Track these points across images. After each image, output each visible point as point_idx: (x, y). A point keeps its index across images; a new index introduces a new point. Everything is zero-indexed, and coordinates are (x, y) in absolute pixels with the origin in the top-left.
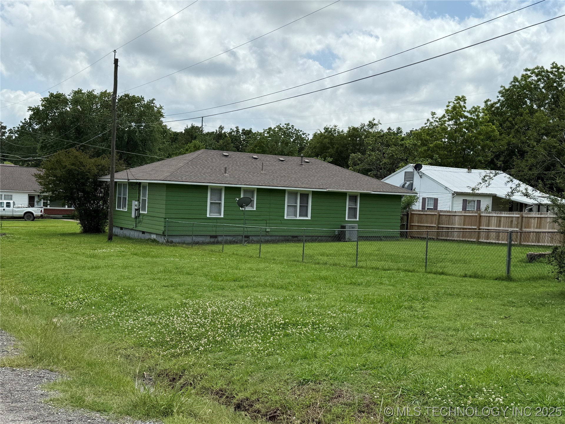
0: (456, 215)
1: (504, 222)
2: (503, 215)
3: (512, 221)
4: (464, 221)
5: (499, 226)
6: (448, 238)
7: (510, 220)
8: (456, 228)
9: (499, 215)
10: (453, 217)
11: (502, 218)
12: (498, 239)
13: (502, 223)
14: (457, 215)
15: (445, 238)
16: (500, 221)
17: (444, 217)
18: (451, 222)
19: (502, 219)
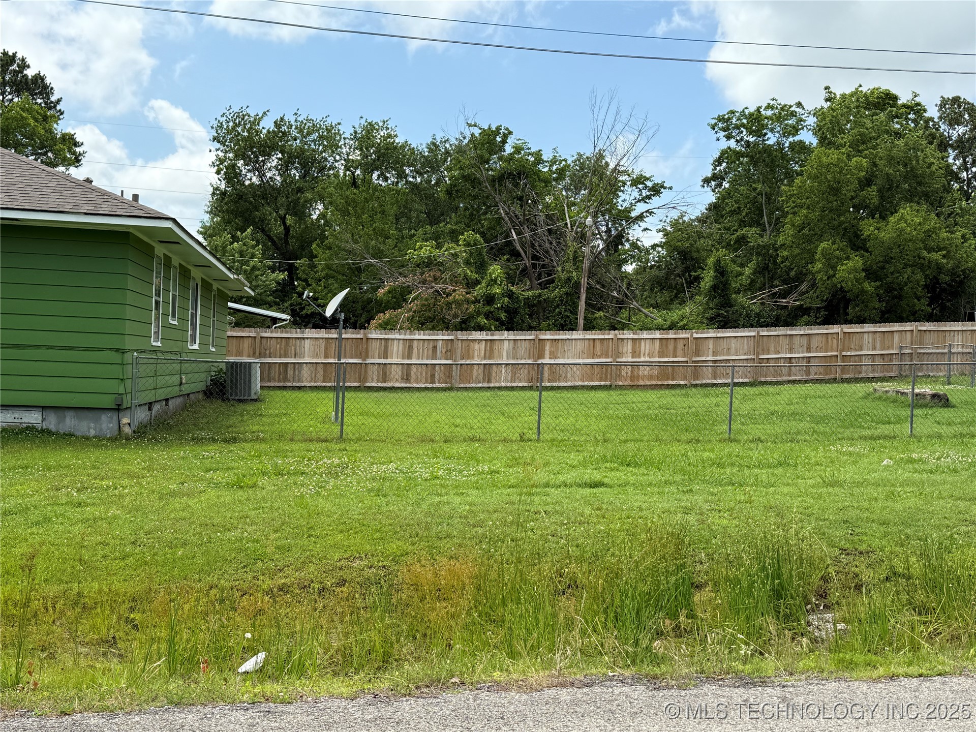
0: (304, 338)
1: (418, 350)
2: (417, 337)
3: (435, 347)
4: (326, 349)
5: (410, 357)
6: (288, 384)
7: (431, 346)
8: (306, 363)
9: (408, 337)
10: (298, 341)
11: (415, 341)
12: (408, 380)
13: (415, 351)
14: (307, 338)
15: (281, 384)
16: (410, 348)
17: (273, 342)
18: (293, 352)
19: (415, 344)
